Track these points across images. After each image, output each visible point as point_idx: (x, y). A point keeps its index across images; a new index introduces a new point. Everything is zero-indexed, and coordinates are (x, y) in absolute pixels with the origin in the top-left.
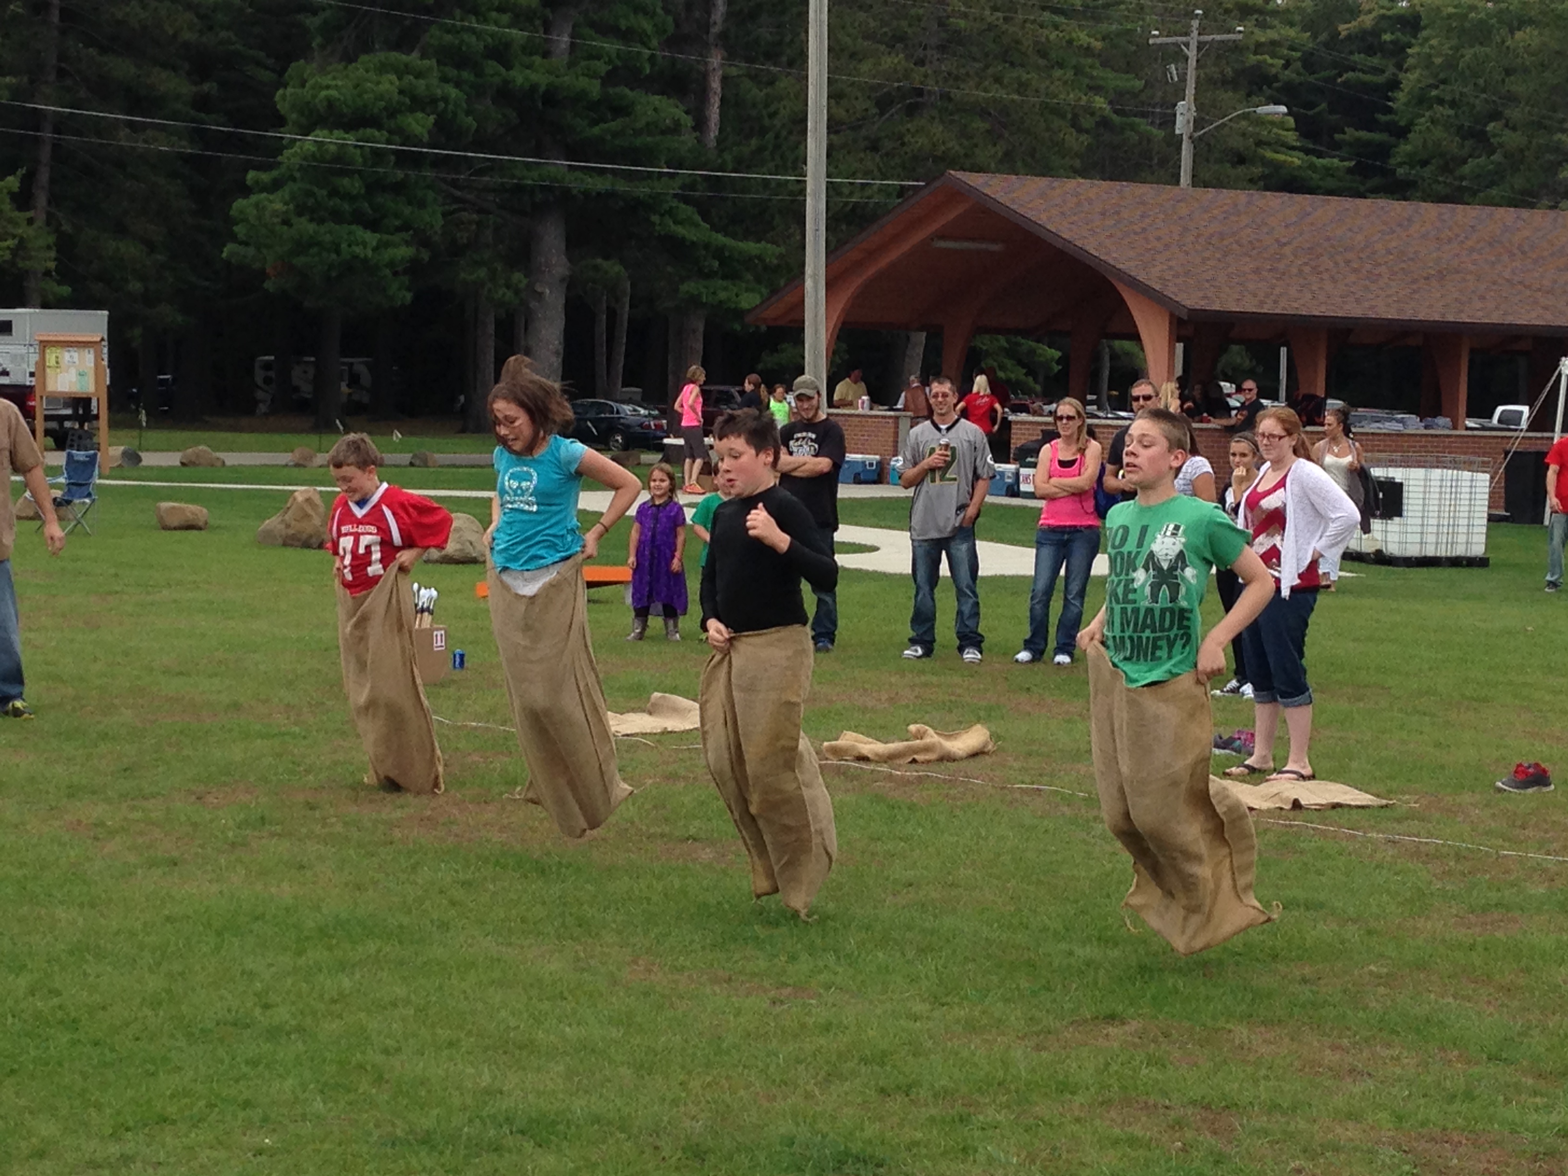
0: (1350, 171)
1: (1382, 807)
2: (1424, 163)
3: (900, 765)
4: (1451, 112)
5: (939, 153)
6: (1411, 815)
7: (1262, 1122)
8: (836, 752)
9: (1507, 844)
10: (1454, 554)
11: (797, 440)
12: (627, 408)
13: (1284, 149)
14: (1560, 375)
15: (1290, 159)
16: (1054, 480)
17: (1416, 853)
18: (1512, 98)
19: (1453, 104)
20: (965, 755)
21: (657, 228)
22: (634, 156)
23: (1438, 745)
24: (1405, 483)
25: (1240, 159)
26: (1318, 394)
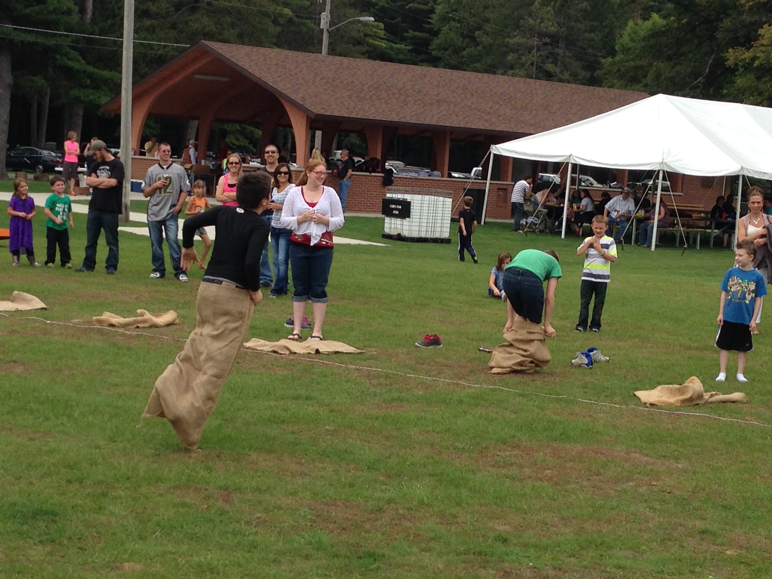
0: (409, 51)
1: (359, 353)
2: (446, 50)
3: (130, 329)
4: (459, 25)
5: (206, 32)
6: (372, 358)
7: (250, 496)
8: (100, 322)
9: (411, 372)
10: (434, 237)
11: (100, 170)
12: (45, 153)
13: (378, 39)
14: (490, 153)
15: (380, 44)
16: (226, 193)
17: (368, 375)
18: (487, 20)
19: (459, 22)
20: (163, 324)
21: (59, 62)
22: (48, 24)
23: (395, 325)
24: (412, 201)
25: (358, 43)
26: (378, 158)
